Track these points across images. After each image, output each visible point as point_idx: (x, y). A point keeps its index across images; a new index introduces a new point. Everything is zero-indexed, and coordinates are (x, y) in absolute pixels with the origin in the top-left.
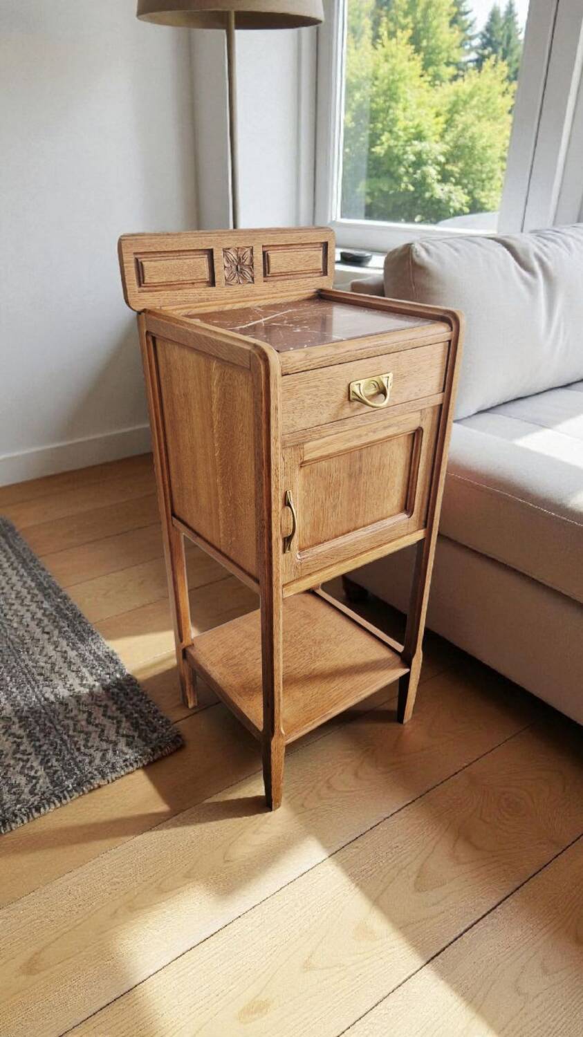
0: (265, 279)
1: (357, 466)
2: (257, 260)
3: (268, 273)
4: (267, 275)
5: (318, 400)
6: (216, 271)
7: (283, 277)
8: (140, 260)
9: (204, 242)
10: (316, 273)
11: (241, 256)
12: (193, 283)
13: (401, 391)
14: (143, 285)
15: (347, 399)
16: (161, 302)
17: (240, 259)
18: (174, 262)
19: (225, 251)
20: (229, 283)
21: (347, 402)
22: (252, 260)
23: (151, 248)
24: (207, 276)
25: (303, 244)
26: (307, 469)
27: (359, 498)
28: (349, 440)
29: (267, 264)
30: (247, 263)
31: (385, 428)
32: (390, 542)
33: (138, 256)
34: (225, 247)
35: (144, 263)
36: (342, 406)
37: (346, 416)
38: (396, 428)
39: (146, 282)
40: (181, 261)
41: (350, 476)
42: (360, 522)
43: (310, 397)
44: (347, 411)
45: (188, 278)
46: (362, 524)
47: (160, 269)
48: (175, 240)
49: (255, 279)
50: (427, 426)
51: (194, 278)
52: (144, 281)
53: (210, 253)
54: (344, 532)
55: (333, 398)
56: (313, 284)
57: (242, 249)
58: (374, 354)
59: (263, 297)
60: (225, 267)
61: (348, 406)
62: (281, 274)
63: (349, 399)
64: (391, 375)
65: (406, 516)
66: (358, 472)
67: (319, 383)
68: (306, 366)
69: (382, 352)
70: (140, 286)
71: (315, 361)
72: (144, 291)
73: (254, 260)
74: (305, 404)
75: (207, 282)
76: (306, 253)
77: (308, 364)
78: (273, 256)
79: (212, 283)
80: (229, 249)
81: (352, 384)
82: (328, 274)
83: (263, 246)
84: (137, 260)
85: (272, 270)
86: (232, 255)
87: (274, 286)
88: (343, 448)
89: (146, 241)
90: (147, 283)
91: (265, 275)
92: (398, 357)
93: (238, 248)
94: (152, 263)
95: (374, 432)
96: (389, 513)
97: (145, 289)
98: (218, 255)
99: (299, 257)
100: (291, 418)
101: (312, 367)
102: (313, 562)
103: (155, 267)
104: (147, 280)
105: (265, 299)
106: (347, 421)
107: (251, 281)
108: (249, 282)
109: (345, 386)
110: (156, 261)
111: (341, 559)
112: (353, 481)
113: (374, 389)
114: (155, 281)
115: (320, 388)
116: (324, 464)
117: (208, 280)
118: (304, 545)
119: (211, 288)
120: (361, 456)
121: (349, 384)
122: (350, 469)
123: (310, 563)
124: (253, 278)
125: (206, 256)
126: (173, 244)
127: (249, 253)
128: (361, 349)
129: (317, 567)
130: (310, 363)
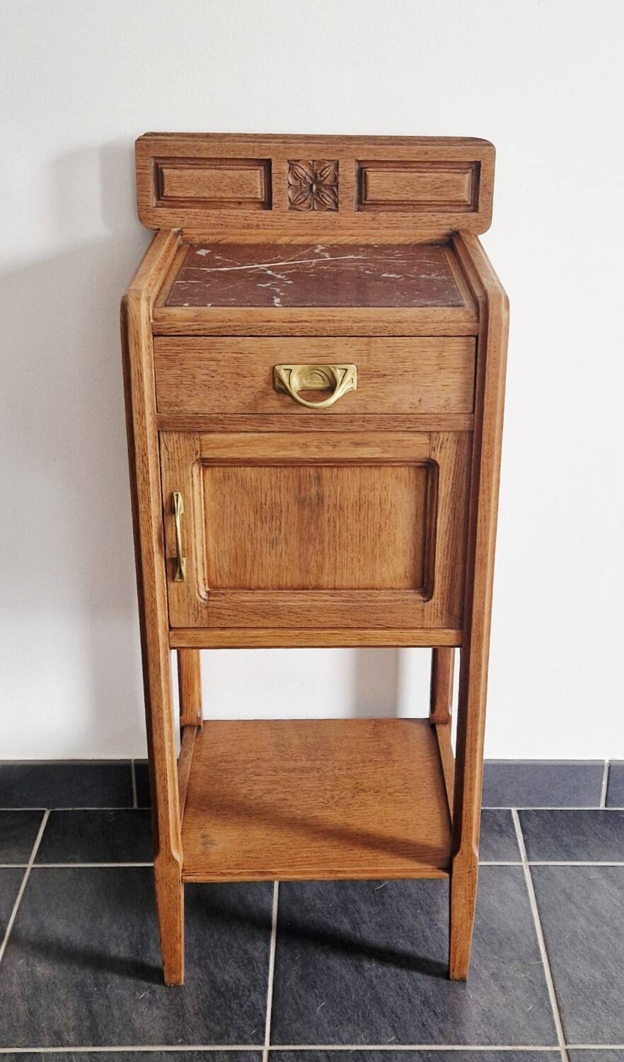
0: (360, 206)
1: (313, 491)
2: (345, 179)
3: (365, 199)
4: (364, 201)
5: (218, 378)
6: (274, 188)
7: (394, 208)
8: (159, 166)
9: (256, 149)
10: (459, 206)
11: (319, 172)
12: (240, 203)
13: (380, 394)
14: (162, 198)
15: (271, 387)
16: (185, 223)
17: (316, 177)
18: (208, 173)
19: (292, 164)
20: (297, 207)
21: (272, 391)
22: (336, 179)
23: (175, 152)
24: (260, 194)
25: (434, 162)
26: (218, 472)
27: (322, 542)
28: (283, 448)
29: (363, 185)
30: (327, 182)
31: (357, 444)
32: (383, 629)
33: (157, 161)
34: (291, 158)
35: (165, 171)
36: (264, 394)
37: (273, 411)
38: (378, 450)
39: (165, 194)
40: (220, 172)
41: (301, 502)
42: (326, 579)
43: (204, 371)
44: (273, 404)
45: (230, 195)
46: (332, 586)
47: (187, 180)
48: (212, 144)
49: (339, 205)
50: (446, 459)
51: (238, 195)
52: (163, 193)
53: (267, 164)
54: (295, 585)
55: (247, 381)
56: (450, 222)
57: (321, 162)
58: (315, 333)
59: (350, 232)
60: (290, 185)
61: (275, 397)
62: (388, 203)
63: (274, 389)
64: (352, 368)
65: (420, 597)
66: (315, 501)
67: (219, 356)
68: (193, 330)
69: (331, 333)
70: (158, 199)
71: (208, 325)
72: (163, 206)
73: (340, 179)
74: (196, 380)
75: (262, 203)
76: (437, 175)
77: (194, 327)
78: (373, 177)
79: (267, 204)
80: (298, 161)
81: (277, 368)
82: (480, 210)
83: (359, 162)
84: (156, 165)
85: (371, 196)
86: (303, 171)
87: (374, 219)
88: (274, 455)
89: (172, 143)
90: (166, 197)
91: (360, 202)
92: (367, 344)
93: (314, 161)
94: (177, 172)
95: (335, 446)
96: (388, 584)
97: (166, 203)
98: (281, 168)
99: (422, 179)
100: (174, 394)
101: (202, 332)
102: (230, 612)
103: (180, 177)
104: (167, 192)
105: (351, 235)
106: (274, 418)
107: (334, 208)
108: (330, 210)
109: (267, 368)
110: (182, 168)
111: (282, 625)
112: (306, 513)
113: (321, 381)
114: (180, 195)
115: (221, 363)
116: (250, 473)
117: (263, 200)
118: (219, 583)
119: (264, 212)
120: (319, 478)
121: (274, 367)
122: (300, 493)
123: (223, 611)
124: (336, 204)
125: (262, 168)
126: (207, 149)
127: (332, 168)
128: (293, 322)
129: (235, 622)
130: (197, 327)
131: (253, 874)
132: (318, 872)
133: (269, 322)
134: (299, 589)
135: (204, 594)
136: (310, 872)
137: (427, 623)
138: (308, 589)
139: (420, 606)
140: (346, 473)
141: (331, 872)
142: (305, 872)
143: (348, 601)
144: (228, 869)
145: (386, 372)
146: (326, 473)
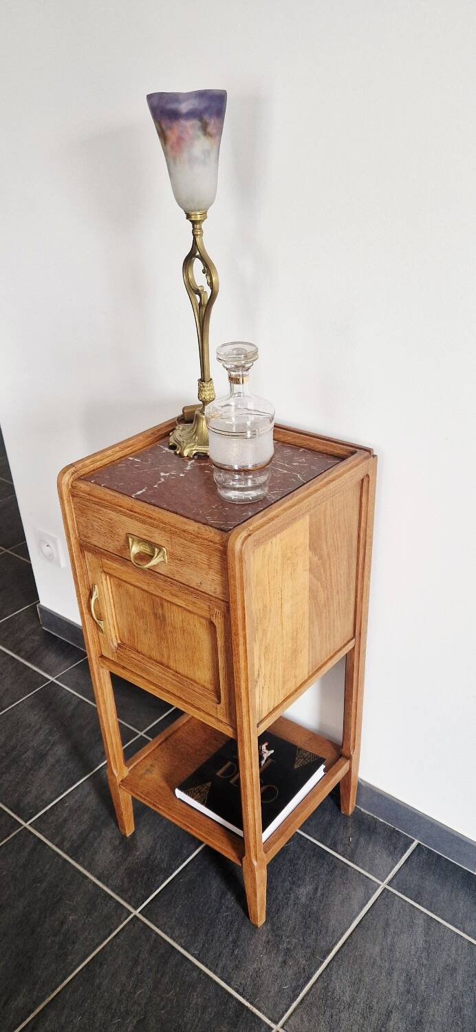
131: (150, 803)
132: (179, 821)
133: (121, 506)
134: (159, 663)
135: (116, 644)
136: (176, 819)
137: (220, 717)
138: (163, 665)
139: (215, 705)
140: (174, 608)
141: (185, 825)
142: (173, 817)
143: (180, 683)
144: (141, 793)
145: (183, 559)
146: (165, 604)
